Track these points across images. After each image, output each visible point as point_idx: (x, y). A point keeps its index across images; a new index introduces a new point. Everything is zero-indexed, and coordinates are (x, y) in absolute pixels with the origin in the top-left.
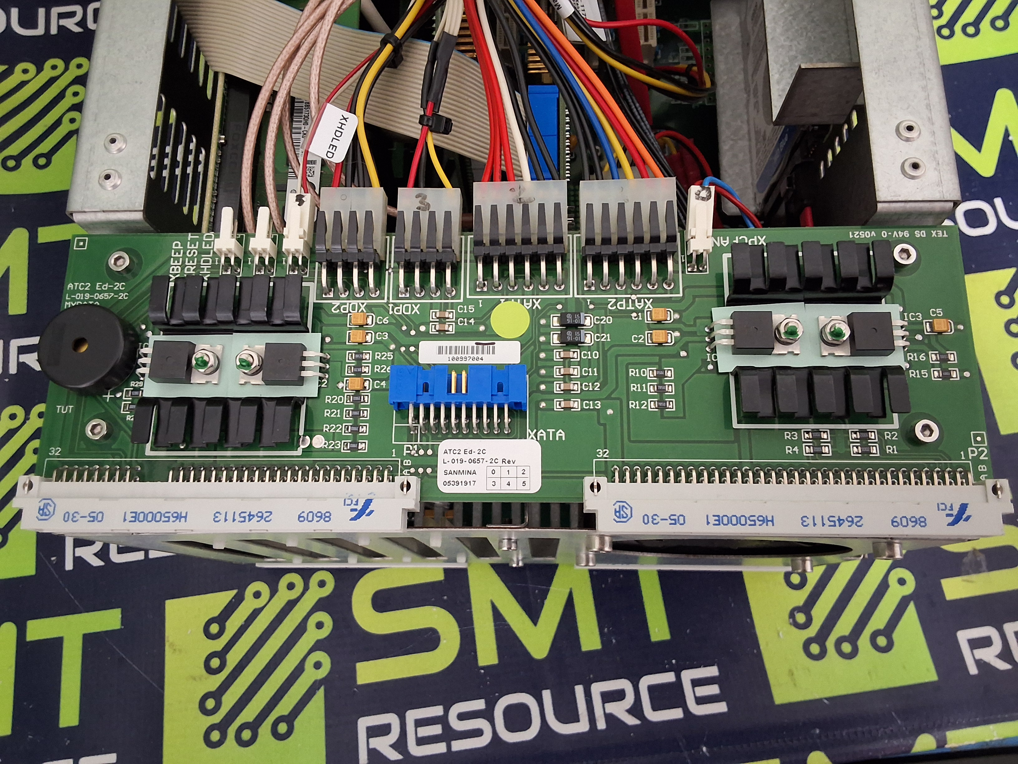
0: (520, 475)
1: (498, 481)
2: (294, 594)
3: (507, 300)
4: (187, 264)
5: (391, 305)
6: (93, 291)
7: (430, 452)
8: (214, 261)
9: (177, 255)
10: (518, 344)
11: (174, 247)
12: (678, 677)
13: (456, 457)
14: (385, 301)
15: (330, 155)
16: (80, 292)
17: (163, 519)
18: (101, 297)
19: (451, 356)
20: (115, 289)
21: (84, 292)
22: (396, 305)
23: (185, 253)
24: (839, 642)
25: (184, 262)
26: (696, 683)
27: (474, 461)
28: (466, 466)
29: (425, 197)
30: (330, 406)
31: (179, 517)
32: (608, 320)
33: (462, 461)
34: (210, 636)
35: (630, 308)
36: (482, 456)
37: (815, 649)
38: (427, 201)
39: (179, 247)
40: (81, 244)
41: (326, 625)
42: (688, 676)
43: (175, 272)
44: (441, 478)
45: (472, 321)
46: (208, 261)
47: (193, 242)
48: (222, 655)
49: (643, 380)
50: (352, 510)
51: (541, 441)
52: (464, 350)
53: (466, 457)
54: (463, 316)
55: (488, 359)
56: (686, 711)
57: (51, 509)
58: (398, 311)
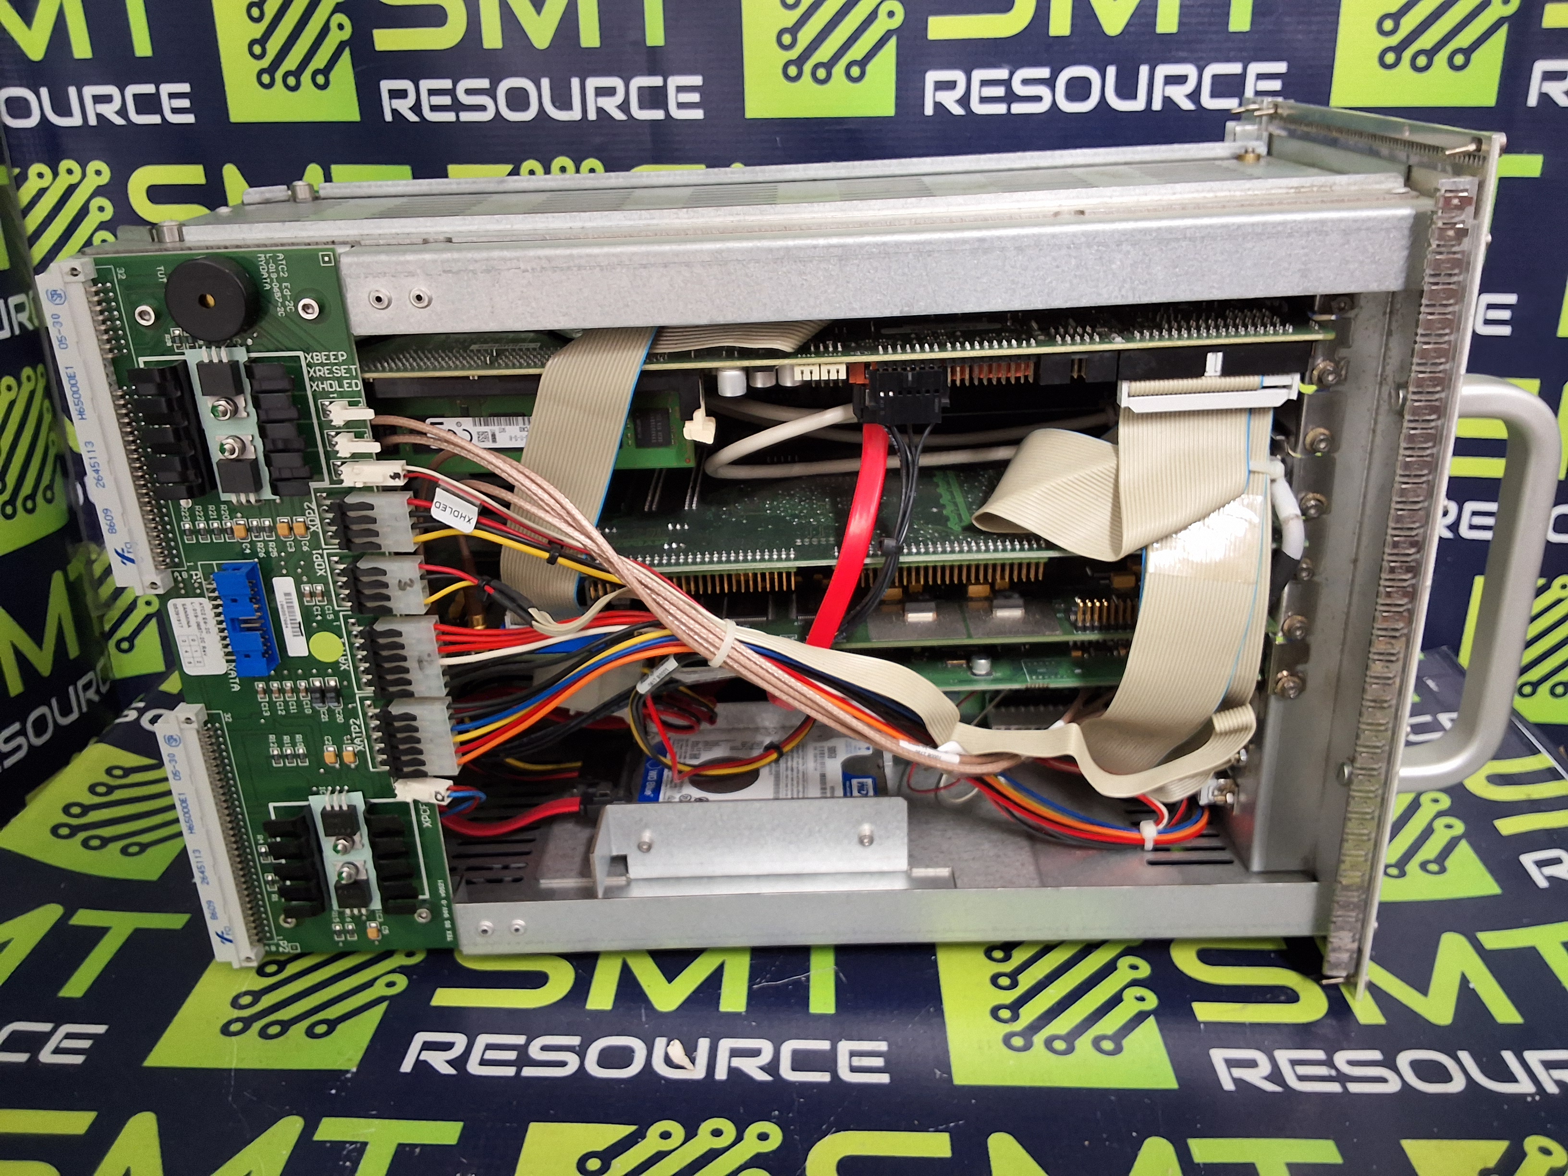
0: (196, 660)
1: (187, 643)
3: (344, 644)
4: (326, 368)
5: (320, 551)
6: (280, 280)
7: (198, 591)
8: (332, 393)
9: (332, 357)
10: (306, 654)
11: (340, 353)
13: (199, 613)
14: (324, 546)
15: (438, 505)
16: (277, 268)
18: (276, 289)
19: (284, 603)
20: (287, 303)
21: (278, 272)
22: (322, 556)
23: (336, 364)
25: (327, 364)
27: (198, 625)
28: (193, 621)
29: (411, 586)
30: (218, 510)
31: (81, 413)
32: (340, 719)
33: (196, 616)
35: (354, 735)
36: (204, 631)
38: (408, 588)
39: (341, 359)
40: (326, 259)
43: (315, 358)
44: (179, 601)
45: (319, 618)
46: (331, 387)
47: (348, 371)
49: (294, 744)
50: (123, 550)
51: (226, 674)
52: (292, 613)
53: (200, 619)
54: (323, 610)
55: (288, 632)
58: (317, 558)
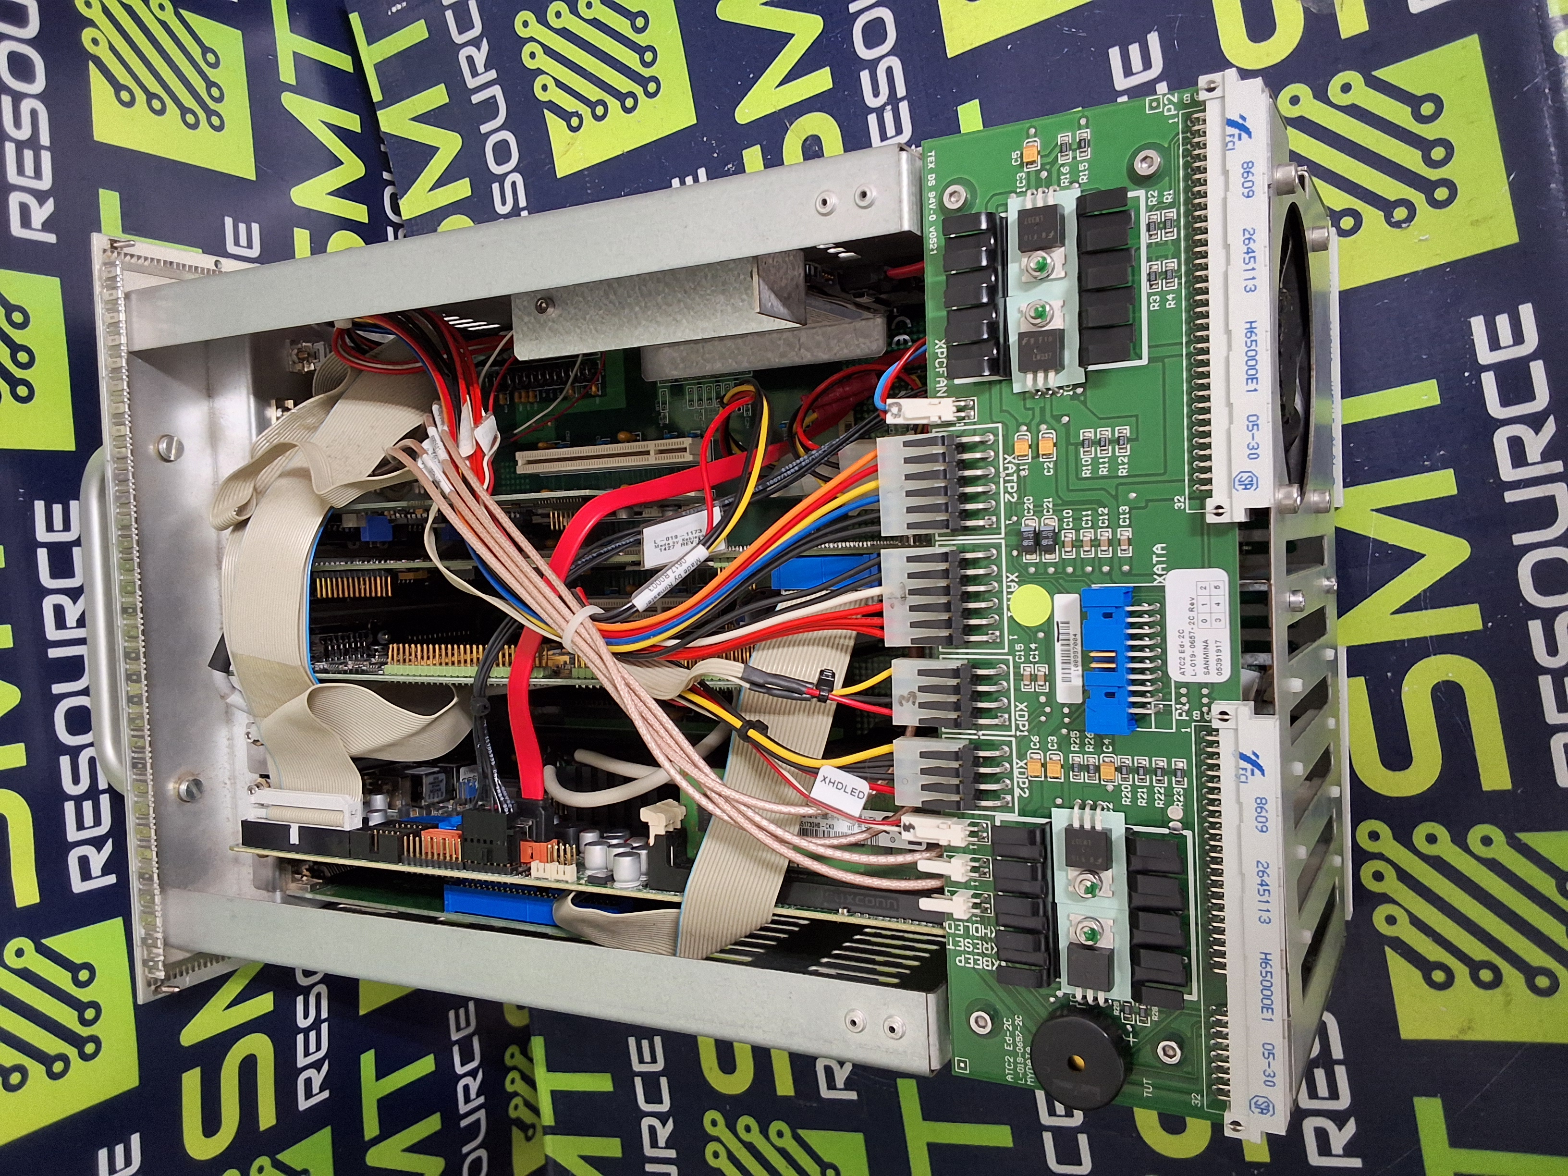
0: (1206, 592)
1: (1215, 616)
2: (1390, 873)
3: (1008, 609)
4: (980, 951)
5: (1018, 733)
6: (1014, 1054)
7: (1183, 691)
8: (977, 922)
9: (971, 961)
10: (1057, 597)
11: (963, 964)
12: (1487, 368)
13: (1188, 662)
14: (1013, 739)
15: (861, 795)
16: (1015, 1067)
17: (1268, 978)
18: (1020, 1045)
19: (1073, 668)
20: (1011, 1029)
21: (1015, 1063)
22: (1017, 728)
23: (969, 953)
24: (1430, 162)
25: (978, 954)
26: (1494, 344)
27: (1192, 644)
28: (1199, 650)
29: (902, 697)
30: (1134, 799)
31: (1266, 961)
32: (1029, 502)
33: (1193, 655)
34: (1449, 983)
35: (1015, 478)
36: (1186, 635)
37: (1441, 194)
38: (905, 694)
39: (962, 958)
40: (962, 1065)
41: (1431, 831)
42: (1485, 356)
43: (990, 964)
44: (1214, 678)
45: (1033, 646)
46: (977, 928)
47: (956, 944)
48: (1474, 967)
49: (1095, 462)
50: (1253, 774)
51: (1167, 570)
52: (1066, 654)
53: (1188, 651)
54: (1027, 656)
55: (1075, 628)
56: (1533, 356)
57: (1261, 1100)
58: (1024, 726)
